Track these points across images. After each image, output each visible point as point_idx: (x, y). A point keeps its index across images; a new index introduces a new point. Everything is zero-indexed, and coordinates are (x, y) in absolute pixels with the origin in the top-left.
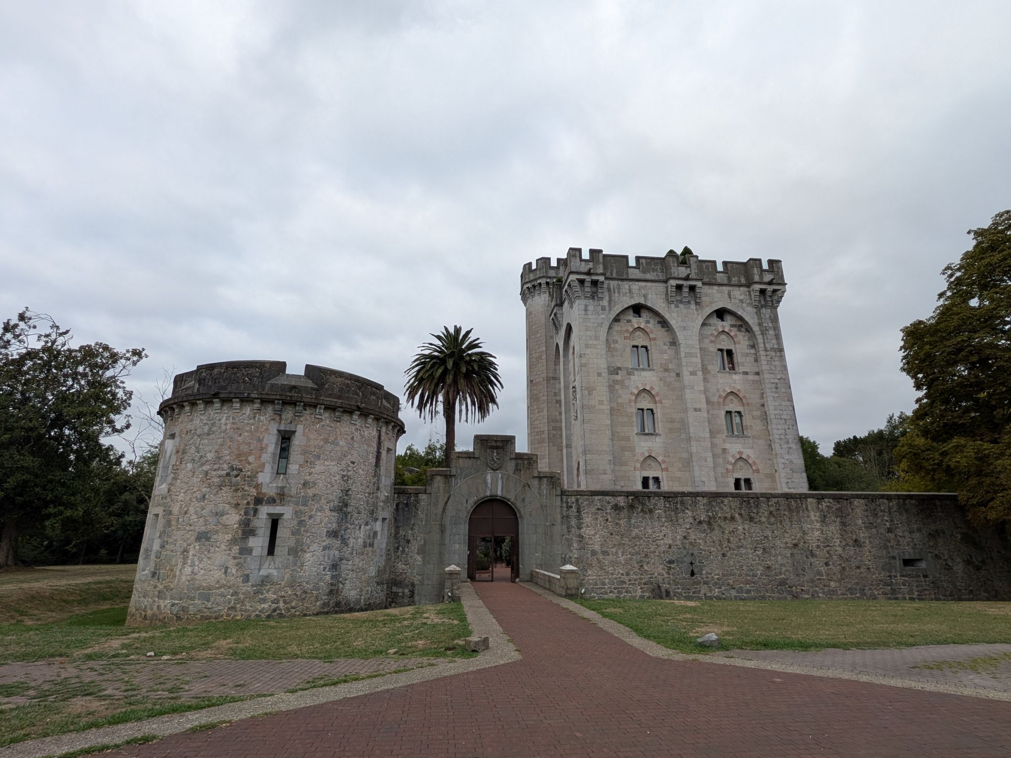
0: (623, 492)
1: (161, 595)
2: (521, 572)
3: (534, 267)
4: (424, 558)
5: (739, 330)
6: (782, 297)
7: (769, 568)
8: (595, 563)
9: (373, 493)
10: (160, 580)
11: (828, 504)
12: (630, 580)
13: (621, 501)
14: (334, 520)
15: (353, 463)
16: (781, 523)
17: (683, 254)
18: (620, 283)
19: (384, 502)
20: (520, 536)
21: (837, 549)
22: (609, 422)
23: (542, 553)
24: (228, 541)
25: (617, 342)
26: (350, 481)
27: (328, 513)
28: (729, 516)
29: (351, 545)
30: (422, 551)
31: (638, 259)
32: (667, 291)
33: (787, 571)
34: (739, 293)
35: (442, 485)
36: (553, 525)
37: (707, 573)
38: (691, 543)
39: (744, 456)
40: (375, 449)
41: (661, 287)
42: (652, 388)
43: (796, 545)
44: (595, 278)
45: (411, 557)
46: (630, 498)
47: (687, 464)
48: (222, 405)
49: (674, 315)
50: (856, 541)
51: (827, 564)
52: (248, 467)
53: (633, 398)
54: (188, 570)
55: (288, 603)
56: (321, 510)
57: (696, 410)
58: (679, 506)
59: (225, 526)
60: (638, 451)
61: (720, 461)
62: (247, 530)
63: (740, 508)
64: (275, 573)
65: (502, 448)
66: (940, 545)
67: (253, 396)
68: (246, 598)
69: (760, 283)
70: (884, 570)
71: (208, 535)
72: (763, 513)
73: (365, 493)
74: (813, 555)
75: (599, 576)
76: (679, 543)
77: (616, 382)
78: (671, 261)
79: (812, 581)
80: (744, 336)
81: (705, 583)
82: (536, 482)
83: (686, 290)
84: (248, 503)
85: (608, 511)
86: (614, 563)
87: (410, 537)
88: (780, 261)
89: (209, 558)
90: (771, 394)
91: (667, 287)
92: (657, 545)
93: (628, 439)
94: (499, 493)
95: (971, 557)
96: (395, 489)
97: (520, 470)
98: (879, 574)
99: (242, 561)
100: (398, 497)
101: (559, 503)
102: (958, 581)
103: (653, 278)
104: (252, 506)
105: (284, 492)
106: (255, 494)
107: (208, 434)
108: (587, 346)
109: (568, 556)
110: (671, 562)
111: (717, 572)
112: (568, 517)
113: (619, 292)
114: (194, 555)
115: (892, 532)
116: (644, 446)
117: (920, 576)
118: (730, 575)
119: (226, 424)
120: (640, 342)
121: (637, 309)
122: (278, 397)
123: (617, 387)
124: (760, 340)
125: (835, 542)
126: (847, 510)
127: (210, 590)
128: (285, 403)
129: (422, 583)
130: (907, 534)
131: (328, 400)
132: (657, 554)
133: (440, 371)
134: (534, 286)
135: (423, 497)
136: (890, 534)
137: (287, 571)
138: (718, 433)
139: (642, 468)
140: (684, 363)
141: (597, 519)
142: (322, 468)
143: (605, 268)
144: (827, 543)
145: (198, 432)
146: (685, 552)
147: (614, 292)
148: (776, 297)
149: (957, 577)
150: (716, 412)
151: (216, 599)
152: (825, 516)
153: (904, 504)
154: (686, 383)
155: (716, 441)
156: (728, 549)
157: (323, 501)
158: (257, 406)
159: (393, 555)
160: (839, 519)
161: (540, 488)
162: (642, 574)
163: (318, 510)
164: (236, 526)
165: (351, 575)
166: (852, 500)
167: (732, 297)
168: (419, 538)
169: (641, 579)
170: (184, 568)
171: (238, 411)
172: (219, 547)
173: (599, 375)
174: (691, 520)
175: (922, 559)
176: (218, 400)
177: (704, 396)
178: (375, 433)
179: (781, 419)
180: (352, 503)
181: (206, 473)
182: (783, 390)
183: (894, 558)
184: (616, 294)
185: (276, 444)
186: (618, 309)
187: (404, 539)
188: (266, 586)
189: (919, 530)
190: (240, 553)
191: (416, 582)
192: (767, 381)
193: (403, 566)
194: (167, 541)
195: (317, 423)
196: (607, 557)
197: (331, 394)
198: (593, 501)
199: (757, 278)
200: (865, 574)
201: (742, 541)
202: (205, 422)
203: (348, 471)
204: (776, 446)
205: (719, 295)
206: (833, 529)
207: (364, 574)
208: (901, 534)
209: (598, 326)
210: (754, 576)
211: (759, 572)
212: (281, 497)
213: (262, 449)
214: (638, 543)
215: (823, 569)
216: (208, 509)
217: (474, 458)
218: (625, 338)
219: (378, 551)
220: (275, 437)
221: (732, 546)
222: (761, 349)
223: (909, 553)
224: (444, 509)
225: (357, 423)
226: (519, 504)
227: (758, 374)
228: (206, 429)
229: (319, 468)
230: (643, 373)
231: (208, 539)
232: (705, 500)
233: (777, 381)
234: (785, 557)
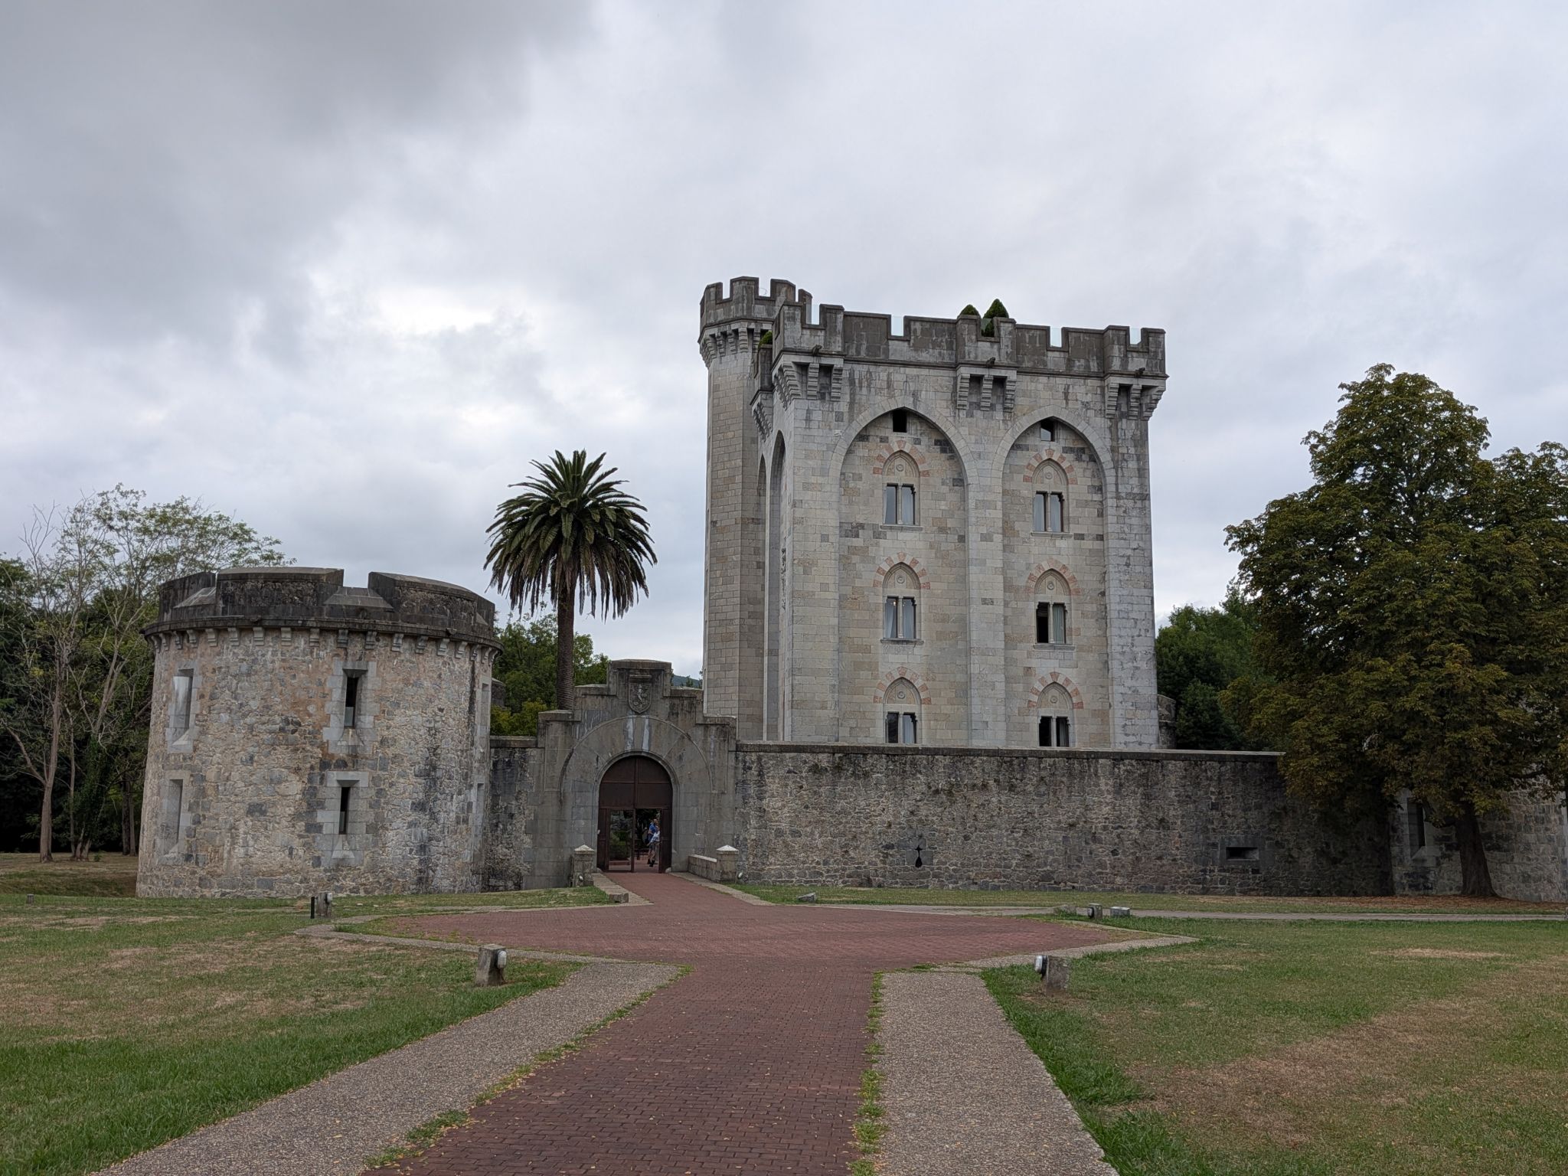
0: (827, 747)
1: (203, 883)
2: (673, 858)
3: (726, 294)
4: (534, 839)
5: (1079, 459)
6: (1157, 400)
7: (1029, 856)
8: (780, 846)
9: (467, 750)
10: (200, 865)
11: (1129, 767)
12: (828, 871)
13: (824, 760)
14: (420, 788)
15: (441, 710)
16: (1055, 793)
17: (990, 315)
18: (872, 368)
19: (479, 761)
20: (674, 809)
21: (1133, 831)
22: (835, 621)
23: (705, 833)
24: (290, 815)
25: (860, 478)
26: (439, 736)
27: (413, 780)
28: (979, 782)
29: (442, 821)
30: (531, 830)
31: (909, 321)
32: (955, 384)
33: (1055, 861)
34: (1084, 391)
35: (560, 735)
36: (723, 793)
37: (940, 862)
38: (920, 821)
39: (1060, 681)
40: (468, 689)
41: (944, 377)
42: (915, 562)
43: (1072, 826)
44: (826, 361)
45: (516, 838)
46: (837, 755)
47: (963, 693)
48: (265, 635)
49: (964, 431)
50: (1162, 820)
51: (1114, 852)
52: (308, 720)
53: (882, 578)
54: (239, 851)
55: (369, 893)
56: (403, 775)
57: (984, 601)
58: (908, 768)
59: (285, 796)
60: (883, 669)
61: (1020, 687)
62: (312, 802)
63: (998, 772)
64: (351, 855)
65: (652, 681)
66: (1285, 828)
67: (309, 624)
68: (319, 885)
69: (1121, 375)
70: (1196, 861)
71: (263, 808)
72: (1031, 780)
73: (457, 751)
74: (1095, 839)
75: (784, 865)
76: (903, 820)
77: (853, 550)
78: (967, 331)
79: (1090, 875)
80: (1085, 470)
81: (935, 876)
82: (700, 732)
83: (987, 385)
84: (312, 768)
85: (804, 775)
86: (808, 848)
87: (515, 811)
88: (1162, 332)
89: (267, 837)
90: (1118, 575)
91: (955, 378)
92: (871, 823)
93: (867, 649)
94: (645, 748)
95: (1328, 845)
96: (491, 740)
97: (677, 714)
98: (1189, 867)
99: (310, 840)
100: (496, 753)
101: (732, 763)
102: (1302, 880)
103: (932, 360)
104: (317, 771)
105: (357, 753)
106: (320, 756)
107: (249, 675)
108: (807, 486)
109: (741, 838)
110: (889, 847)
111: (954, 861)
112: (744, 782)
113: (869, 386)
114: (245, 833)
115: (1217, 809)
116: (893, 661)
117: (1247, 871)
118: (973, 865)
119: (273, 662)
120: (901, 477)
121: (900, 419)
122: (344, 625)
123: (855, 559)
124: (1110, 479)
125: (1131, 822)
126: (1156, 776)
127: (272, 875)
128: (351, 632)
129: (532, 873)
130: (1239, 812)
131: (408, 627)
132: (870, 835)
133: (551, 538)
134: (724, 335)
135: (532, 752)
136: (1214, 812)
137: (366, 853)
138: (1021, 641)
139: (889, 698)
140: (972, 520)
141: (786, 785)
142: (403, 719)
143: (846, 339)
144: (1118, 822)
145: (234, 670)
146: (910, 833)
147: (861, 387)
148: (1147, 400)
149: (1303, 873)
150: (1020, 604)
151: (280, 886)
152: (1121, 785)
153: (1243, 769)
154: (973, 554)
155: (1016, 654)
156: (973, 829)
157: (407, 764)
158: (314, 637)
159: (490, 834)
160: (1141, 789)
161: (705, 741)
162: (846, 863)
163: (400, 775)
164: (298, 796)
165: (444, 860)
166: (1165, 762)
167: (1069, 398)
168: (526, 812)
169: (844, 869)
170: (234, 849)
171: (289, 644)
172: (278, 823)
173: (825, 538)
174: (924, 788)
175: (1256, 848)
176: (260, 629)
177: (1001, 577)
178: (467, 666)
179: (1128, 618)
180: (442, 764)
181: (251, 728)
182: (1138, 569)
183: (1214, 845)
184: (864, 391)
185: (343, 688)
186: (865, 418)
187: (505, 812)
188: (342, 871)
189: (1259, 807)
190: (308, 830)
191: (524, 873)
192: (1112, 552)
193: (505, 850)
194: (204, 816)
195: (394, 658)
196: (798, 839)
197: (409, 617)
198: (782, 761)
199: (1116, 364)
200: (1168, 867)
201: (996, 818)
202: (241, 657)
203: (436, 722)
204: (1114, 665)
205: (1047, 394)
206: (1132, 803)
207: (458, 858)
208: (1230, 812)
209: (828, 449)
210: (1006, 867)
211: (1014, 862)
212: (353, 759)
213: (324, 696)
214: (844, 821)
215: (1108, 860)
216: (259, 775)
217: (608, 695)
218: (876, 471)
219: (473, 829)
220: (342, 678)
221: (980, 825)
222: (1109, 495)
223: (1238, 840)
224: (564, 770)
225: (445, 654)
226: (674, 764)
227: (1100, 538)
228: (244, 667)
229: (399, 719)
230: (902, 535)
231: (263, 813)
232: (947, 760)
233: (1129, 552)
234: (1055, 842)
